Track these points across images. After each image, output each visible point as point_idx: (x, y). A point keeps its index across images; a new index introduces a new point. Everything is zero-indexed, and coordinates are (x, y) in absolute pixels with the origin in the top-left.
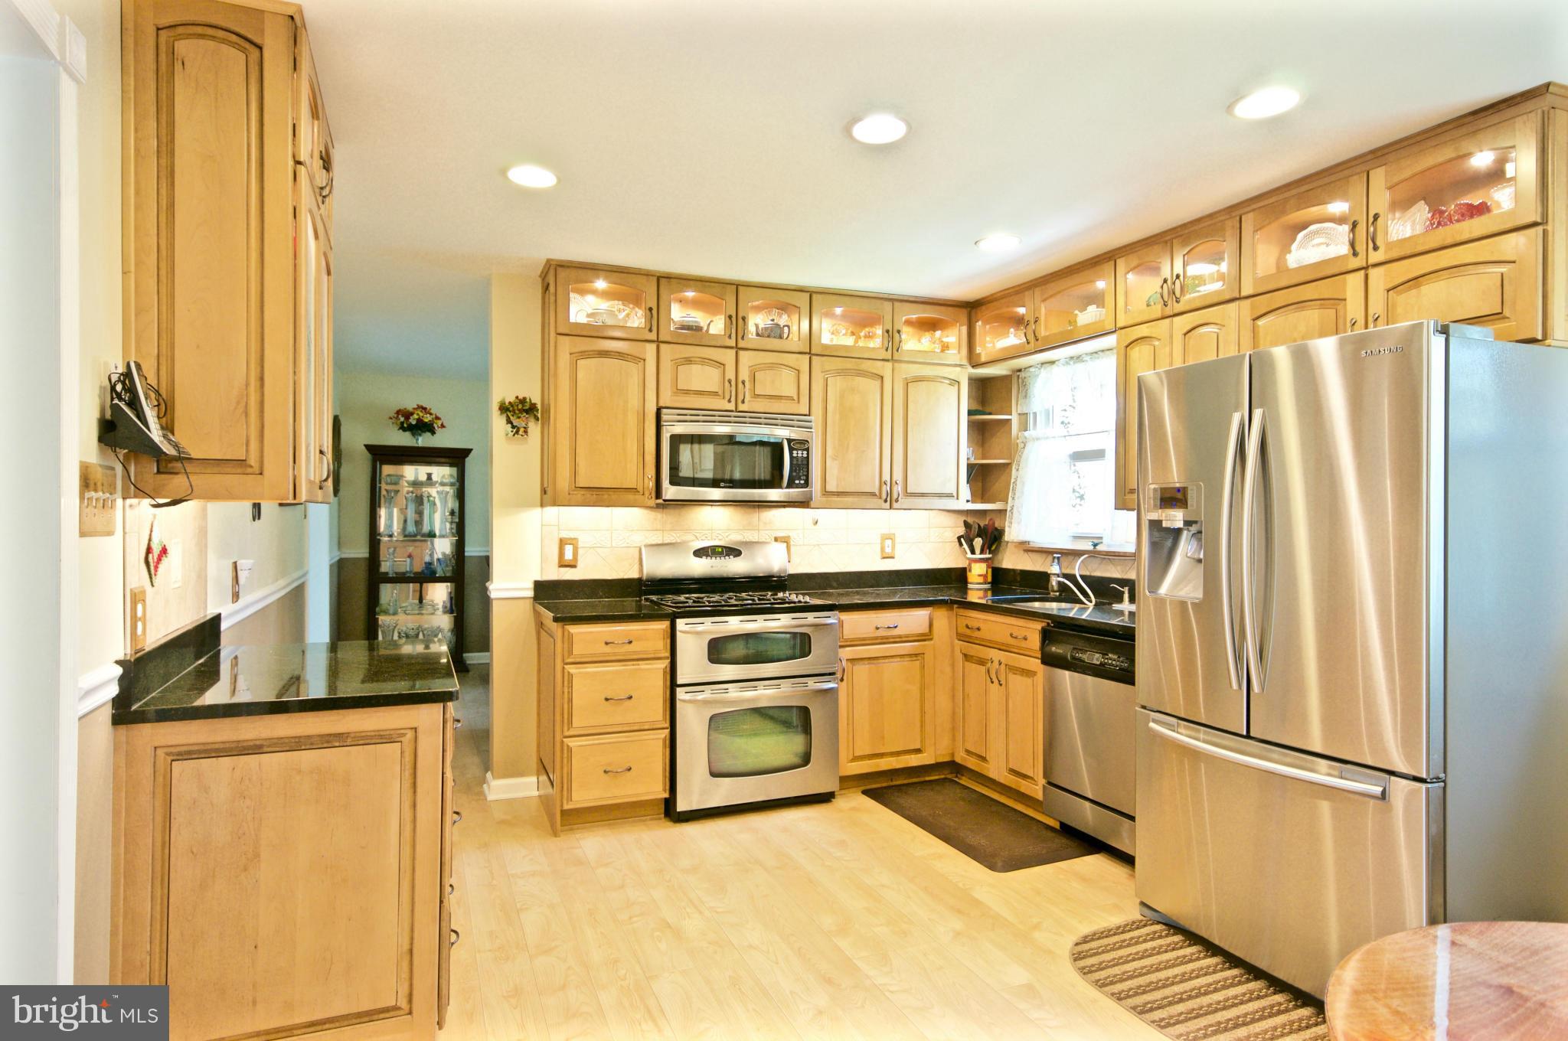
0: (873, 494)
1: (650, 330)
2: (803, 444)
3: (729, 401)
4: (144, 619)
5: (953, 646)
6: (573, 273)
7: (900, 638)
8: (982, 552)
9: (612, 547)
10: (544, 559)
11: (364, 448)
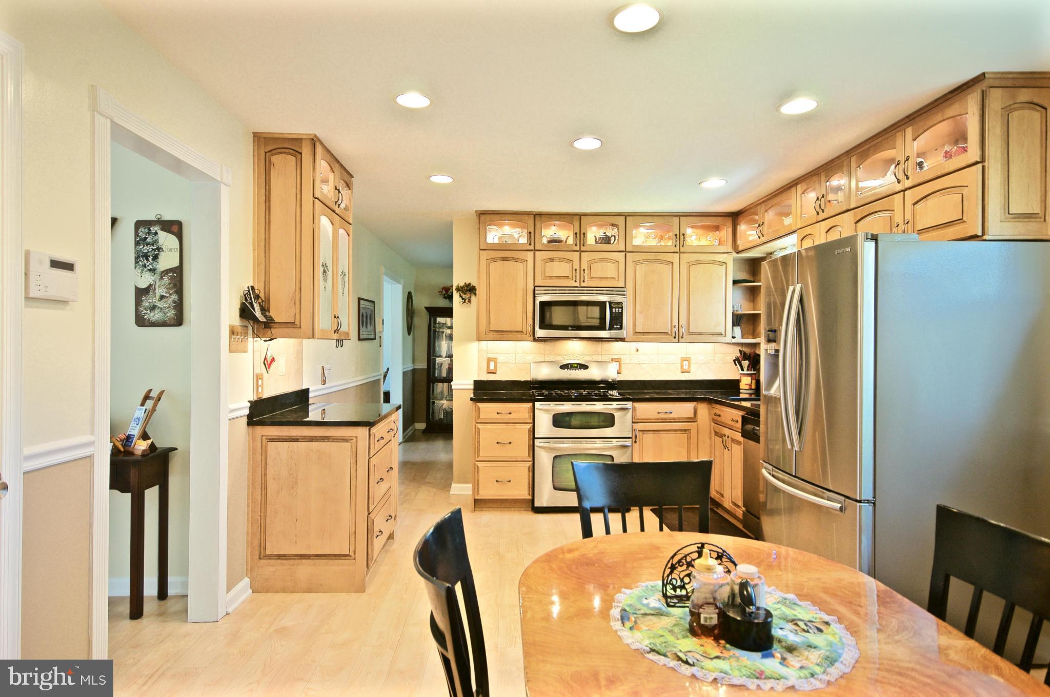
0: (666, 333)
1: (530, 244)
2: (619, 305)
3: (576, 281)
4: (262, 386)
5: (710, 425)
6: (488, 217)
7: (674, 419)
8: (748, 370)
9: (516, 363)
10: (479, 369)
11: (424, 309)
